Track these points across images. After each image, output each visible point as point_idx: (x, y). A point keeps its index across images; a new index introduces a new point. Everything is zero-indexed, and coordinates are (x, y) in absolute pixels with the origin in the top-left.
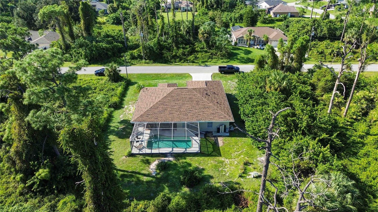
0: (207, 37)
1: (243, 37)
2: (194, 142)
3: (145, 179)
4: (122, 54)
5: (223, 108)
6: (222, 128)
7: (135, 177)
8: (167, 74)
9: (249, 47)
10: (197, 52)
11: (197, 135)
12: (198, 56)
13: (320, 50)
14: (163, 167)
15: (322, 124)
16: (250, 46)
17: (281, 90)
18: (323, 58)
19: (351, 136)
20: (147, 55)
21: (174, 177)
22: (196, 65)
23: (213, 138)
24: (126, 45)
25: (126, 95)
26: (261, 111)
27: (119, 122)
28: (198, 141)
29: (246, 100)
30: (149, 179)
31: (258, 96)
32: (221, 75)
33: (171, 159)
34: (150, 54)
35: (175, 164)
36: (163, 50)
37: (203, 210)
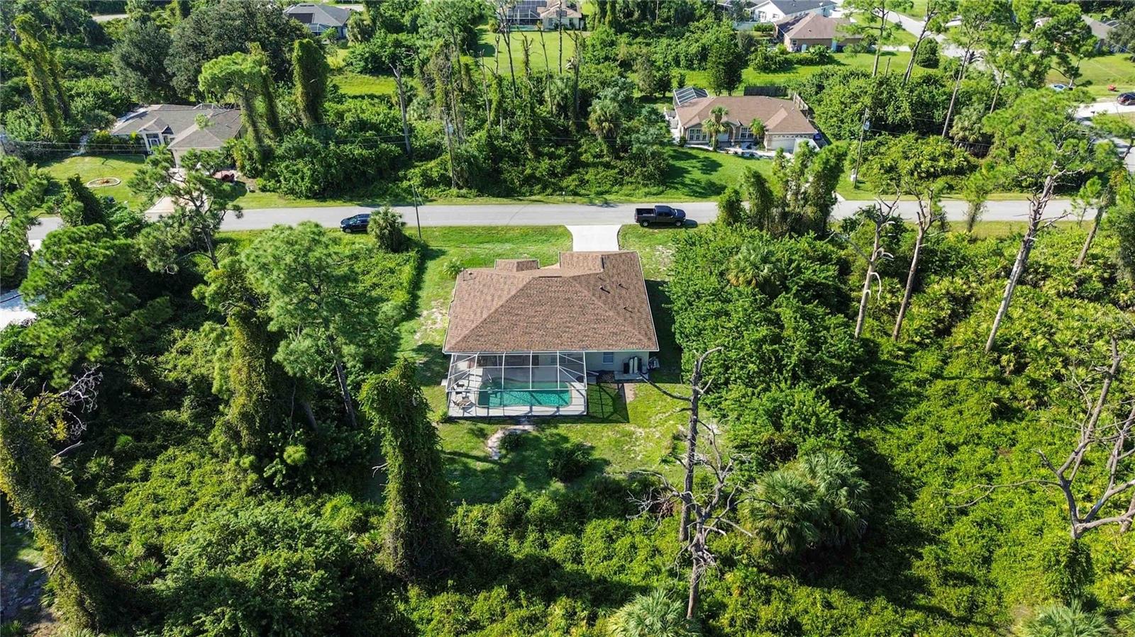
0: (610, 130)
1: (700, 125)
2: (575, 394)
3: (479, 466)
4: (401, 173)
5: (636, 322)
6: (634, 364)
7: (460, 462)
8: (512, 228)
9: (715, 150)
10: (586, 165)
11: (580, 379)
12: (586, 178)
13: (888, 162)
14: (513, 443)
15: (832, 357)
16: (719, 146)
18: (893, 183)
19: (900, 381)
20: (462, 176)
21: (535, 463)
22: (583, 204)
23: (615, 386)
24: (408, 148)
25: (422, 285)
26: (712, 329)
27: (413, 350)
28: (584, 393)
29: (688, 302)
30: (487, 465)
31: (711, 294)
32: (642, 230)
33: (528, 427)
34: (471, 174)
35: (537, 437)
36: (501, 160)
37: (590, 519)
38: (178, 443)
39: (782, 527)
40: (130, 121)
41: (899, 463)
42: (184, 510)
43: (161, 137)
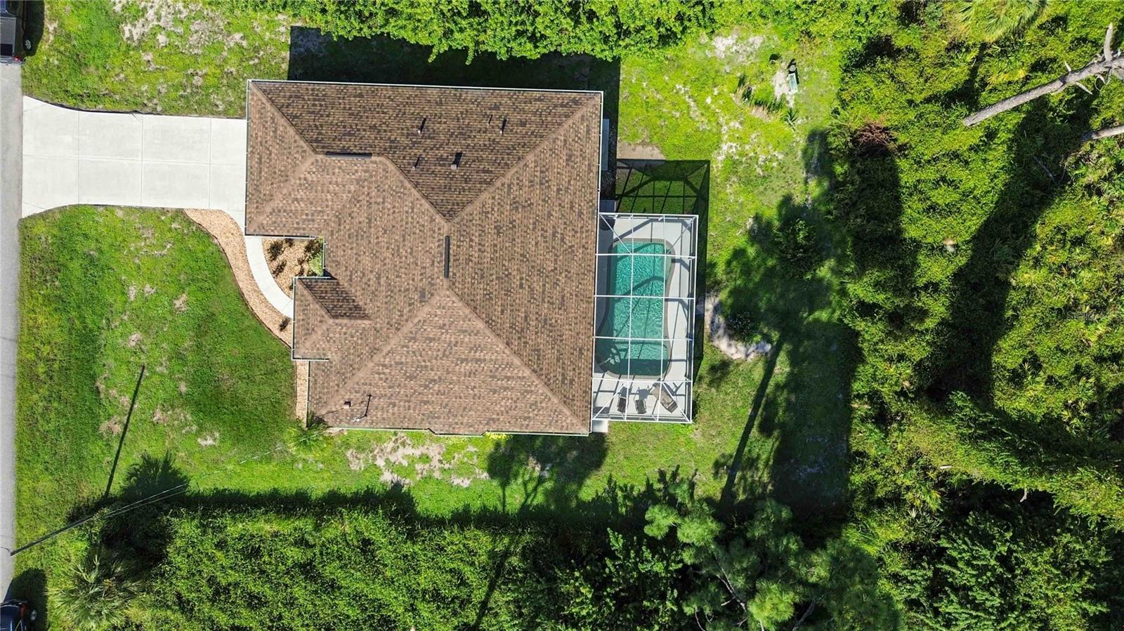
2: (641, 234)
7: (774, 394)
21: (782, 296)
30: (782, 359)
33: (709, 305)
35: (731, 293)
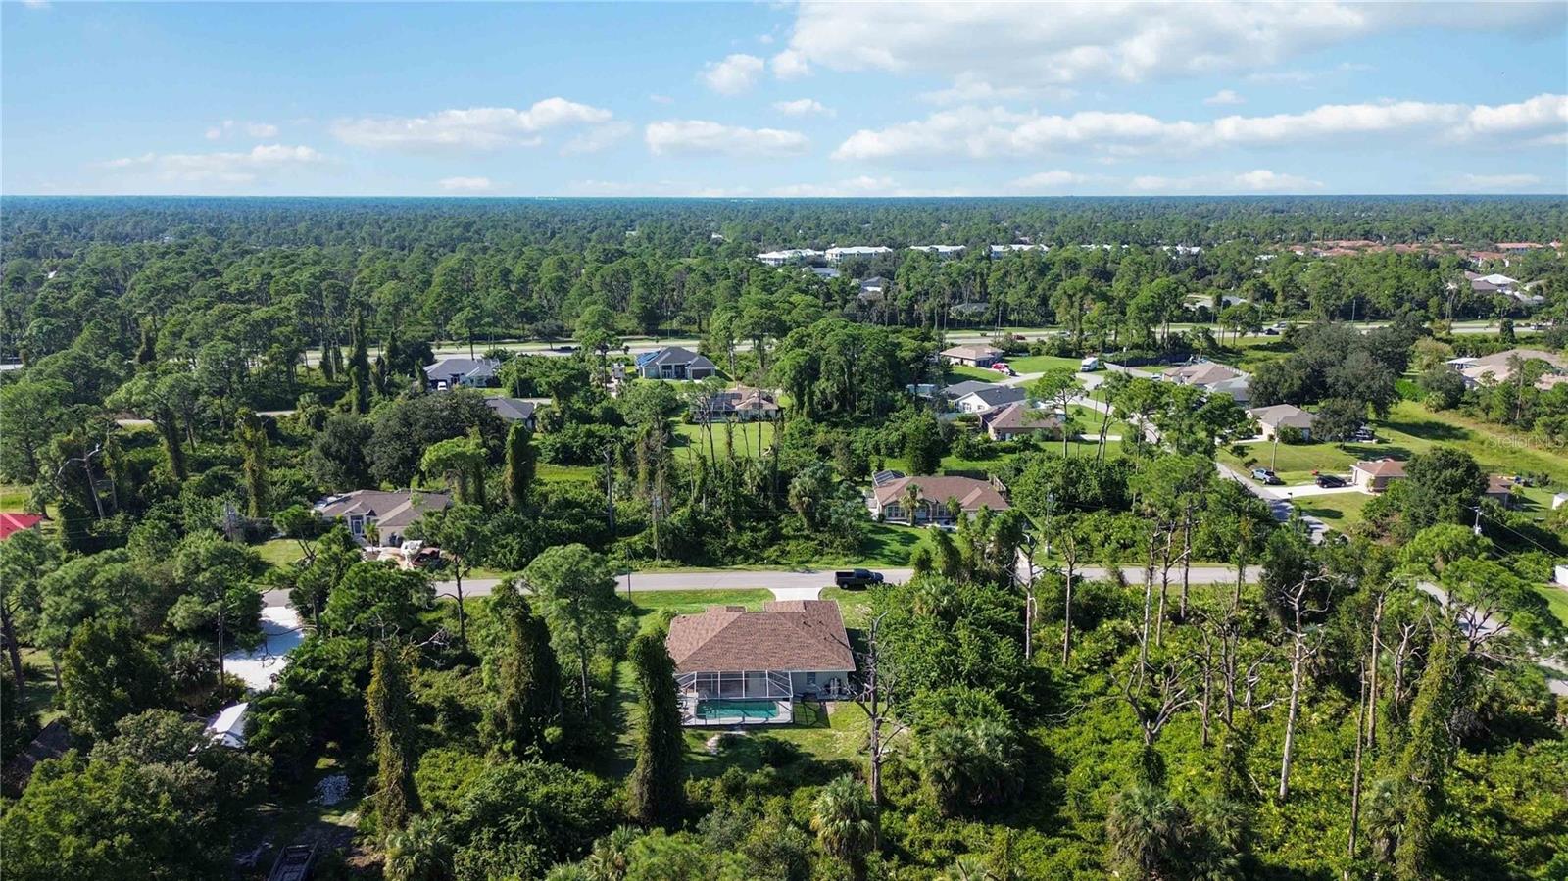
0: (809, 504)
1: (897, 501)
3: (701, 758)
4: (606, 547)
5: (834, 650)
6: (834, 684)
8: (716, 591)
9: (913, 526)
10: (787, 538)
12: (787, 548)
13: (1080, 535)
14: (728, 742)
16: (916, 523)
17: (938, 614)
18: (1085, 553)
19: (1068, 697)
20: (666, 547)
21: (748, 755)
22: (785, 571)
23: (818, 702)
24: (612, 524)
28: (790, 707)
30: (706, 758)
32: (842, 592)
33: (742, 732)
34: (675, 545)
35: (749, 738)
36: (703, 535)
37: (798, 787)
38: (438, 746)
39: (948, 767)
40: (332, 506)
41: (1060, 750)
42: (455, 788)
43: (365, 518)
